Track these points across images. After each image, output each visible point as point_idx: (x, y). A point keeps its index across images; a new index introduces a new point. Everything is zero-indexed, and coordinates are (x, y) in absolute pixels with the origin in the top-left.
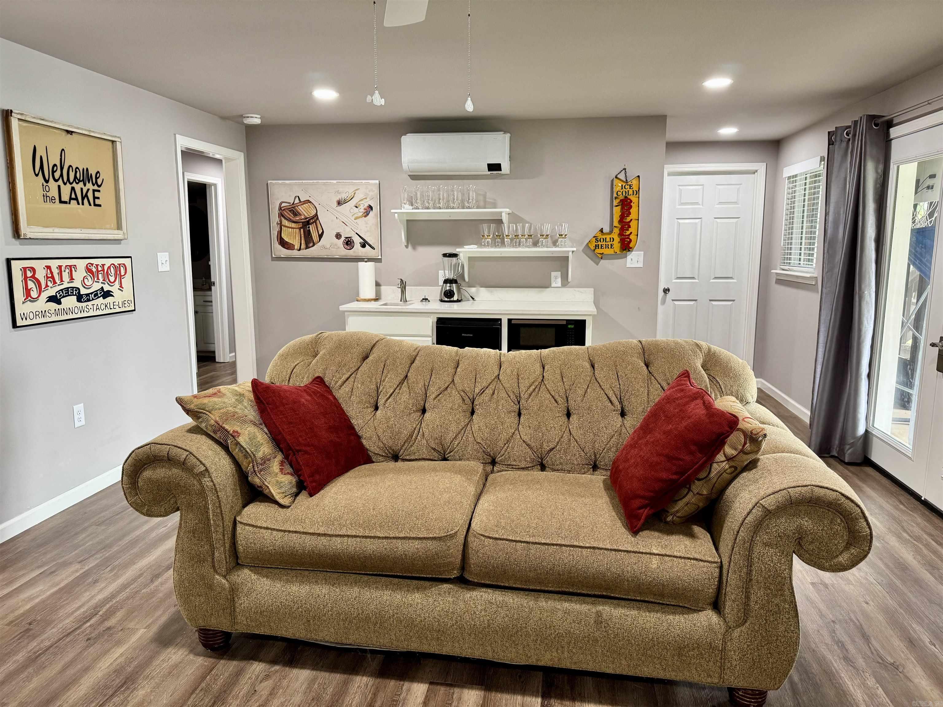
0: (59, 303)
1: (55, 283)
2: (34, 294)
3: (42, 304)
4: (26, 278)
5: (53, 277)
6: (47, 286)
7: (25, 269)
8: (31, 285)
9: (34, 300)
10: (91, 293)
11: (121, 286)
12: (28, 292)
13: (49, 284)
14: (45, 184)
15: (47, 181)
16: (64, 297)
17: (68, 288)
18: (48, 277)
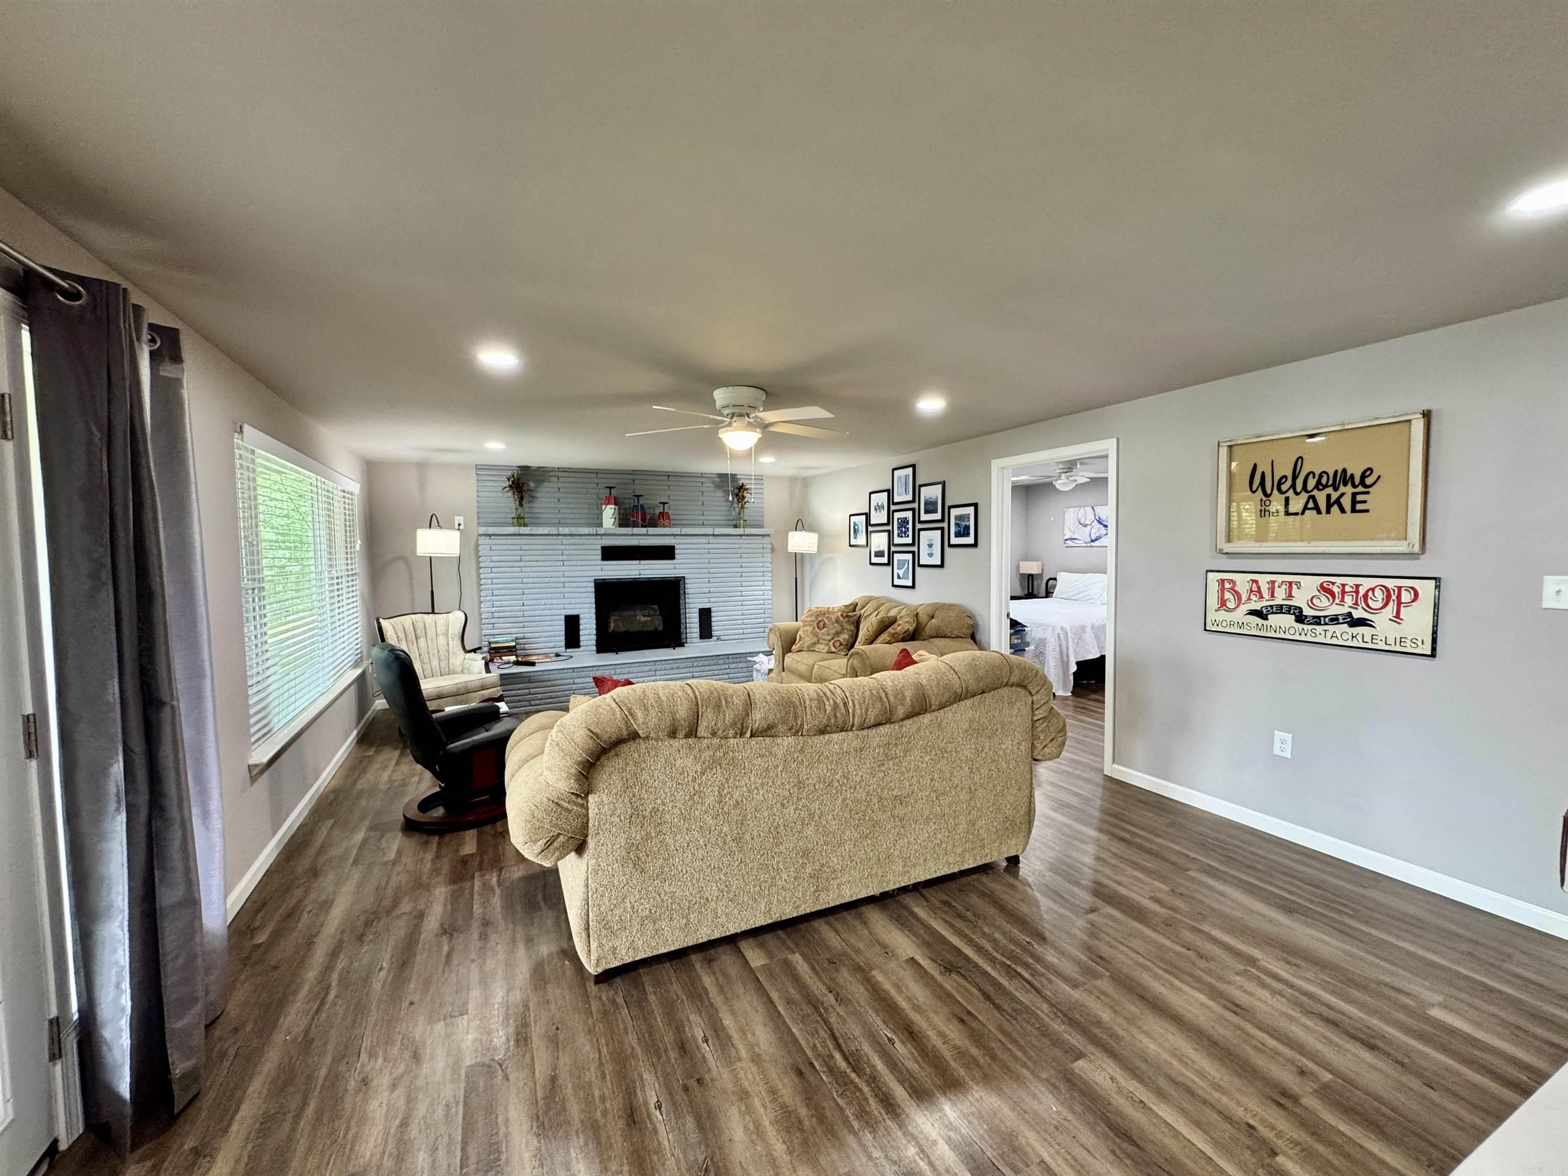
0: (1265, 618)
1: (1261, 597)
2: (1231, 605)
3: (1240, 614)
4: (1223, 590)
5: (1259, 591)
6: (1249, 599)
7: (1223, 581)
8: (1228, 595)
9: (1230, 610)
10: (1325, 617)
11: (1398, 615)
12: (1223, 603)
13: (1253, 597)
14: (1264, 499)
15: (1267, 495)
16: (1273, 613)
17: (1282, 606)
18: (1252, 591)
